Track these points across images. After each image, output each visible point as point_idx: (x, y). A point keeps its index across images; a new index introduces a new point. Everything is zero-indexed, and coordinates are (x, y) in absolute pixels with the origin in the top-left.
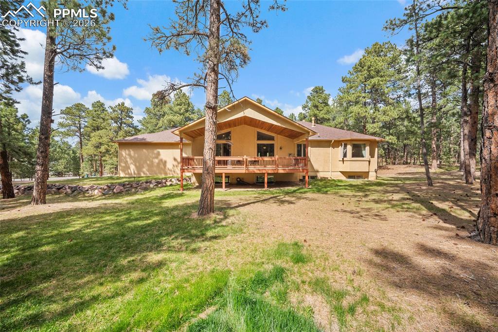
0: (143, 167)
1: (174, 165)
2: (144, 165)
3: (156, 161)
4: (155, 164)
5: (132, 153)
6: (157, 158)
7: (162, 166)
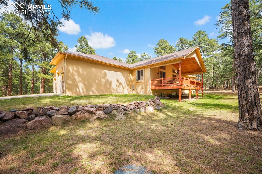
0: (93, 86)
1: (117, 85)
2: (94, 85)
3: (103, 80)
4: (103, 84)
5: (81, 70)
6: (104, 78)
7: (108, 86)
